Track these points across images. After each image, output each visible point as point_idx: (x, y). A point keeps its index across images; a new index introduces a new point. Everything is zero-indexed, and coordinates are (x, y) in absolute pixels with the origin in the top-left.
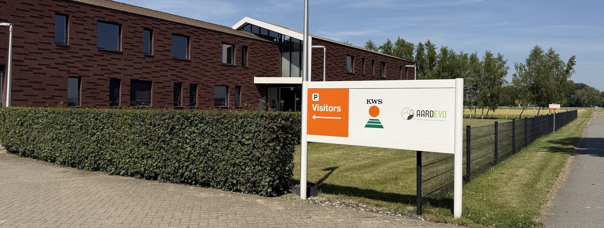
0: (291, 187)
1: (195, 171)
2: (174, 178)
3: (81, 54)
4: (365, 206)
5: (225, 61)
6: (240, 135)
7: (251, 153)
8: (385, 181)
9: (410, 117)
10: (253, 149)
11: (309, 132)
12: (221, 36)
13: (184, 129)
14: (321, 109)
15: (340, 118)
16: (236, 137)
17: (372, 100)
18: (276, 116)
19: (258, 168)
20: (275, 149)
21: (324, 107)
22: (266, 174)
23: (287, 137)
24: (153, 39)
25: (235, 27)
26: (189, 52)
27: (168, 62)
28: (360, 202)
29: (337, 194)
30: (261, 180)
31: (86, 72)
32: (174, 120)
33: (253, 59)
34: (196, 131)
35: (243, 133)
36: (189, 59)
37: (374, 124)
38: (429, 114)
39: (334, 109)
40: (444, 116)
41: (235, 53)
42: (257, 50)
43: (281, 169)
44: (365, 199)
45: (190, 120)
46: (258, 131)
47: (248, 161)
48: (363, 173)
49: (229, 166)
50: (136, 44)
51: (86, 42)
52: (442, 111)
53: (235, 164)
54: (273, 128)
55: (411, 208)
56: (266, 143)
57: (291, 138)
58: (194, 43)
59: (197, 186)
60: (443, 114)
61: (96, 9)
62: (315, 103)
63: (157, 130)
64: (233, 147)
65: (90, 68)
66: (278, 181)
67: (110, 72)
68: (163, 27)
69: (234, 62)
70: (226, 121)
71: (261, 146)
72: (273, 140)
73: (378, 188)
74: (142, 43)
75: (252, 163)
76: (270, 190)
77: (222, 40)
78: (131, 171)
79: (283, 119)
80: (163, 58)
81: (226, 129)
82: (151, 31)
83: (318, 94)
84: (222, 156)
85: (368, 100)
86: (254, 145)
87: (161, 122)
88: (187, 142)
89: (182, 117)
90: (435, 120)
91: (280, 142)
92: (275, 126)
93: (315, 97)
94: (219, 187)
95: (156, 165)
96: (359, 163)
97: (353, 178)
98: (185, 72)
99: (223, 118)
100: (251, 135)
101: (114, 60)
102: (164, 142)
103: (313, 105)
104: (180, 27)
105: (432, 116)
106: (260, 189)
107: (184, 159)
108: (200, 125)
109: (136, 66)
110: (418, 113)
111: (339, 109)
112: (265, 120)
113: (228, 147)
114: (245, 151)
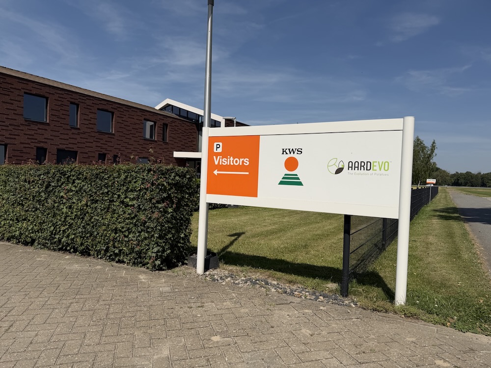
0: (187, 258)
1: (73, 236)
2: (51, 244)
3: (7, 123)
4: (275, 283)
5: (148, 136)
6: (122, 193)
7: (136, 216)
8: (294, 249)
9: (339, 171)
10: (138, 212)
11: (209, 191)
12: (144, 114)
13: (60, 187)
14: (225, 162)
15: (248, 173)
16: (119, 196)
17: (289, 149)
18: (168, 170)
19: (144, 234)
20: (166, 212)
21: (229, 159)
22: (153, 243)
23: (183, 197)
24: (79, 112)
25: (158, 107)
26: (113, 126)
27: (93, 134)
28: (269, 276)
29: (242, 265)
30: (148, 249)
31: (12, 140)
32: (49, 176)
33: (173, 135)
34: (73, 189)
35: (126, 191)
36: (113, 132)
37: (291, 181)
38: (365, 166)
39: (240, 162)
40: (386, 169)
41: (156, 129)
42: (176, 128)
43: (173, 237)
44: (275, 272)
45: (67, 176)
46: (145, 189)
47: (131, 225)
48: (270, 240)
49: (110, 232)
50: (63, 117)
51: (13, 112)
52: (383, 162)
53: (116, 229)
54: (163, 185)
55: (332, 286)
56: (154, 204)
57: (188, 199)
58: (118, 118)
59: (77, 254)
60: (385, 166)
61: (23, 82)
62: (217, 154)
63: (32, 187)
64: (115, 208)
65: (16, 137)
66: (169, 251)
67: (36, 141)
68: (89, 102)
69: (155, 138)
70: (106, 176)
71: (148, 207)
72: (163, 200)
73: (288, 258)
74: (69, 115)
75: (137, 228)
76: (158, 262)
77: (144, 117)
78: (7, 235)
79: (177, 175)
80: (89, 130)
81: (107, 187)
82: (78, 105)
83: (221, 144)
84: (103, 219)
85: (283, 149)
86: (139, 206)
87: (36, 178)
88: (64, 202)
89: (58, 171)
90: (374, 174)
91: (173, 203)
92: (166, 182)
93: (217, 148)
94: (99, 256)
95: (32, 229)
96: (266, 229)
97: (260, 245)
98: (109, 144)
99: (103, 172)
100: (135, 193)
101: (40, 130)
102: (39, 201)
103: (215, 157)
104: (105, 103)
105: (368, 168)
106: (147, 261)
107: (60, 223)
108: (77, 181)
109: (62, 136)
110: (350, 166)
111: (247, 162)
112: (154, 175)
113: (108, 208)
114: (129, 214)
